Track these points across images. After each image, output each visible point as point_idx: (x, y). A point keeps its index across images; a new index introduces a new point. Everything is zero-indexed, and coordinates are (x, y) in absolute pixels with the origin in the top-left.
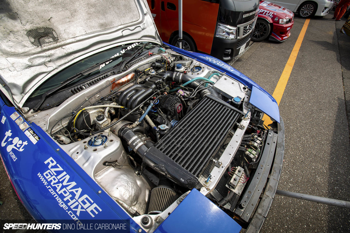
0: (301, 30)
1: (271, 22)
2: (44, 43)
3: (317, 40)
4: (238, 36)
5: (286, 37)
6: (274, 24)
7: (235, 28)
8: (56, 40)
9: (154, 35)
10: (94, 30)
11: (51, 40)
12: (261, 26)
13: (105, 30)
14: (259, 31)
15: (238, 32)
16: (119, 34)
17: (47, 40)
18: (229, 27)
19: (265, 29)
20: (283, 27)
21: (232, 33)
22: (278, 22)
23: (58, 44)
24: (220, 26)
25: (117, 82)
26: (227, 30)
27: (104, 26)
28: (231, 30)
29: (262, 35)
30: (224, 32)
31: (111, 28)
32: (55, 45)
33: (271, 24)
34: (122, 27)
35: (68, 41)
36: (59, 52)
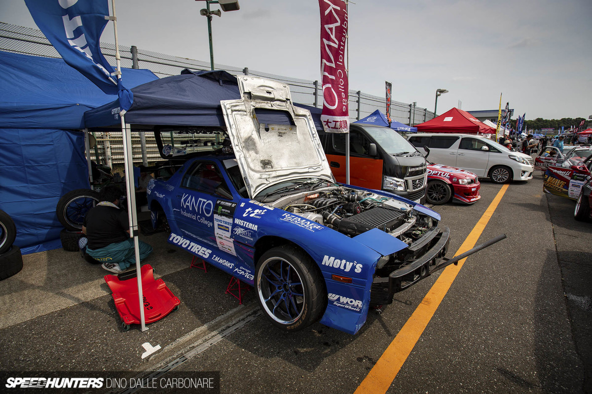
0: (496, 194)
1: (450, 182)
2: (267, 168)
3: (519, 202)
4: (408, 189)
5: (474, 199)
6: (453, 184)
7: (403, 181)
8: (272, 167)
9: (330, 175)
10: (291, 165)
11: (270, 167)
12: (439, 188)
13: (298, 166)
14: (437, 193)
15: (407, 184)
16: (306, 170)
17: (268, 167)
18: (395, 179)
19: (445, 190)
20: (467, 187)
21: (400, 185)
22: (458, 182)
23: (273, 170)
24: (386, 178)
25: (308, 197)
26: (395, 182)
27: (298, 164)
28: (398, 182)
29: (442, 198)
30: (391, 184)
31: (301, 166)
32: (272, 170)
33: (449, 184)
34: (308, 166)
35: (278, 169)
36: (274, 174)
